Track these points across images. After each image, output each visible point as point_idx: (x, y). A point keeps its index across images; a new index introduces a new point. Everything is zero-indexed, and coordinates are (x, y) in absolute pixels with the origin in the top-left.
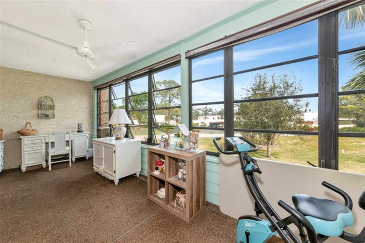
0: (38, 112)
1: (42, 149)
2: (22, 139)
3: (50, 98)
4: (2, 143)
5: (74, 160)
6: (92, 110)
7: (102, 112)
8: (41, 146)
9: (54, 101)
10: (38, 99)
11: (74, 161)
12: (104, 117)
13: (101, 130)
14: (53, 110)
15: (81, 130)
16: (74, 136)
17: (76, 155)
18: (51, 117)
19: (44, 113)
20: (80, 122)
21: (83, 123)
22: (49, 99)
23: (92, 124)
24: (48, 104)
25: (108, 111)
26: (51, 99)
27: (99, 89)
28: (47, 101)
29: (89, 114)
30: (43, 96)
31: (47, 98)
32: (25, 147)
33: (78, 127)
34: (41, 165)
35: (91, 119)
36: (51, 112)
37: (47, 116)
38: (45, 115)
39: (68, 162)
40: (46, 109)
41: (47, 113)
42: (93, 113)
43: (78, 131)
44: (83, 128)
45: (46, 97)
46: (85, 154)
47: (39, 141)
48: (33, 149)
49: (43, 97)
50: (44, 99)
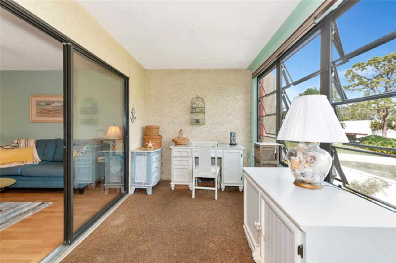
0: (191, 116)
1: (189, 165)
2: (172, 149)
3: (201, 98)
4: (157, 153)
5: (223, 188)
6: (250, 112)
7: (264, 115)
8: (188, 161)
9: (205, 102)
10: (190, 101)
11: (223, 190)
12: (269, 123)
13: (261, 147)
14: (204, 113)
15: (234, 143)
16: (223, 152)
17: (227, 182)
18: (202, 123)
19: (195, 118)
20: (234, 131)
21: (237, 132)
22: (200, 100)
23: (249, 135)
24: (199, 106)
25: (274, 111)
26: (203, 99)
27: (260, 75)
28: (199, 102)
29: (245, 119)
30: (195, 96)
31: (199, 99)
32: (174, 159)
33: (231, 138)
34: (188, 185)
35: (249, 126)
36: (202, 117)
37: (197, 122)
38: (195, 120)
39: (214, 191)
40: (198, 113)
41: (197, 118)
42: (250, 117)
43: (231, 144)
44: (237, 139)
45: (198, 97)
46: (238, 182)
47: (186, 154)
48: (180, 164)
49: (195, 98)
50: (196, 100)
